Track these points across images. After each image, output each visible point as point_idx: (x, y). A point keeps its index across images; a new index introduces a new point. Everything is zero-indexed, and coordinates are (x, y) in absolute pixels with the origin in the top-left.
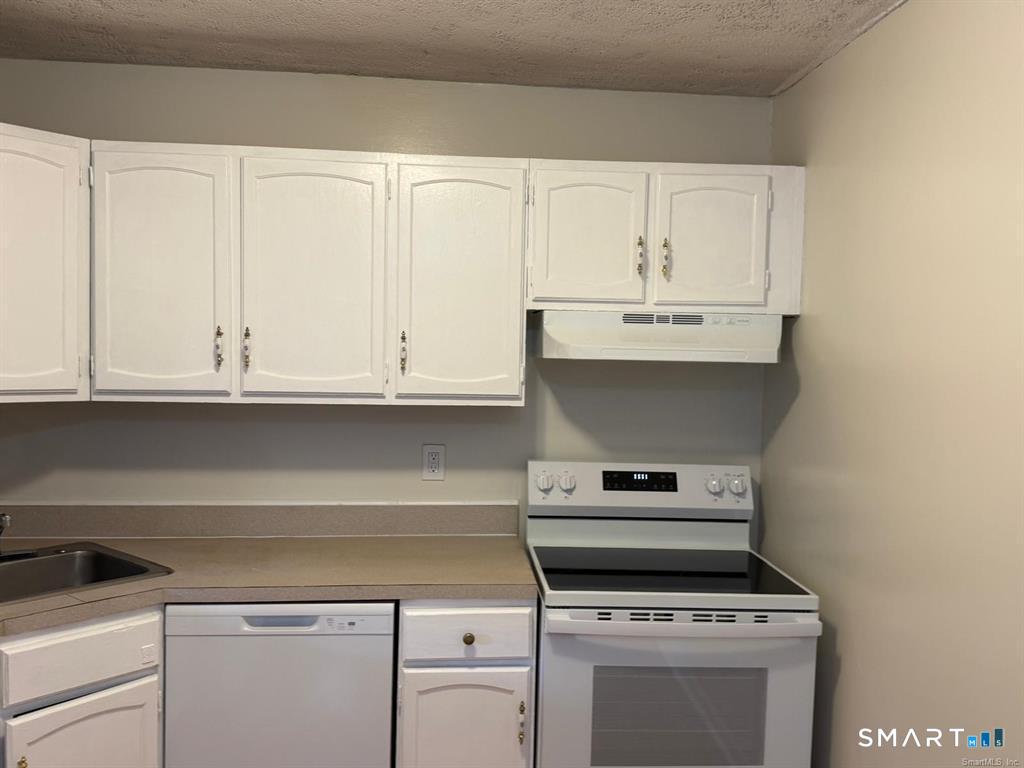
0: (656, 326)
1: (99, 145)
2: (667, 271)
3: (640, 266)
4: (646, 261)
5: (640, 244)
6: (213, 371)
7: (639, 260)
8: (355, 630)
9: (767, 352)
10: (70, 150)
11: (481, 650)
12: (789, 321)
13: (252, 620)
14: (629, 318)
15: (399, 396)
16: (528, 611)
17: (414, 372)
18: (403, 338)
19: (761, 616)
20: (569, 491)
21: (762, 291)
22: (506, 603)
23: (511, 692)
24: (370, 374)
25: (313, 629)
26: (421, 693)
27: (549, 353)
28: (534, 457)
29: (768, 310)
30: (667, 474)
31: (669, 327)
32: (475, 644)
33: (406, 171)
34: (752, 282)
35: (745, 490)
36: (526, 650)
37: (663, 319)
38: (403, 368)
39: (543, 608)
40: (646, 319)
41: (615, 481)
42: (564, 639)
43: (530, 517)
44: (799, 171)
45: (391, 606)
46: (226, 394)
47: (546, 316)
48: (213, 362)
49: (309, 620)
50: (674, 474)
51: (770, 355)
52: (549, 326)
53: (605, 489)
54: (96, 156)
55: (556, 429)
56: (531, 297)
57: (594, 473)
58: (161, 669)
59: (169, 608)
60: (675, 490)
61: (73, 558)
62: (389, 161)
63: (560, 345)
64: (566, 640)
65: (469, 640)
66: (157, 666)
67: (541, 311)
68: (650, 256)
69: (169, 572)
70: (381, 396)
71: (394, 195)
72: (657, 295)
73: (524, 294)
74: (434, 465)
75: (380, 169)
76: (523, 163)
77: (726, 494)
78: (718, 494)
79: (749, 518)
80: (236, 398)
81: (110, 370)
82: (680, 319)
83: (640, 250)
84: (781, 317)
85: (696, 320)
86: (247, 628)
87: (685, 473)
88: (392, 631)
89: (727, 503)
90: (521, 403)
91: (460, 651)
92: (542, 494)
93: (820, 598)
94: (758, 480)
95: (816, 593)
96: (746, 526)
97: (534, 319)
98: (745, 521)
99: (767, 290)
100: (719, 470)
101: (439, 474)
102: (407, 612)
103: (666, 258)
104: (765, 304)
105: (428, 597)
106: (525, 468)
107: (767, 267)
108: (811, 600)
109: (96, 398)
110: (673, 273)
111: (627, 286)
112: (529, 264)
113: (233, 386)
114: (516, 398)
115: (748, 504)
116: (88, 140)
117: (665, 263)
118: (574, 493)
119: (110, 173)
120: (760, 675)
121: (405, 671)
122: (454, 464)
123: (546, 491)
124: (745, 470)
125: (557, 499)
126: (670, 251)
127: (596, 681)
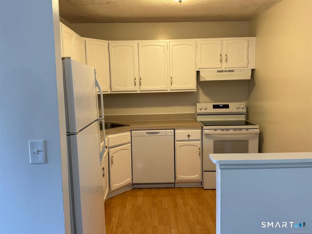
0: (224, 73)
1: (110, 42)
2: (226, 61)
3: (221, 60)
4: (222, 59)
5: (221, 55)
6: (134, 87)
7: (220, 59)
8: (167, 135)
9: (248, 77)
10: (105, 43)
11: (191, 138)
12: (253, 70)
13: (147, 133)
14: (218, 71)
15: (171, 90)
16: (200, 131)
17: (173, 85)
18: (171, 78)
19: (247, 129)
20: (206, 109)
21: (247, 64)
22: (195, 129)
23: (197, 146)
24: (165, 86)
25: (159, 134)
26: (180, 146)
27: (201, 80)
28: (197, 103)
29: (248, 68)
30: (227, 105)
31: (227, 73)
32: (190, 137)
33: (171, 43)
34: (245, 62)
35: (244, 108)
36: (200, 138)
37: (226, 71)
38: (171, 84)
39: (203, 129)
40: (222, 71)
41: (215, 107)
42: (207, 135)
43: (197, 115)
44: (255, 37)
45: (173, 130)
46: (137, 91)
47: (201, 72)
48: (134, 85)
49: (158, 133)
50: (228, 105)
51: (249, 78)
52: (201, 74)
53: (213, 108)
54: (110, 44)
55: (202, 96)
56: (197, 68)
57: (211, 105)
58: (131, 143)
59: (132, 131)
60: (229, 108)
61: (108, 125)
62: (167, 41)
63: (204, 78)
64: (208, 135)
65: (189, 136)
66: (130, 142)
67: (199, 71)
68: (223, 58)
69: (129, 126)
70: (167, 90)
71: (168, 49)
72: (225, 66)
73: (196, 68)
74: (176, 105)
75: (166, 43)
76: (195, 40)
77: (240, 108)
78: (238, 108)
79: (245, 113)
80: (138, 92)
81: (115, 87)
82: (229, 71)
83: (221, 57)
84: (251, 70)
85: (233, 71)
86: (147, 135)
87: (231, 105)
88: (174, 135)
89: (240, 110)
90: (196, 91)
91: (187, 138)
92: (200, 110)
93: (259, 126)
94: (247, 106)
95: (258, 125)
96: (244, 115)
97: (198, 72)
98: (244, 114)
99: (248, 64)
100: (239, 104)
101: (177, 107)
102: (177, 131)
103: (226, 58)
104: (248, 67)
105: (181, 128)
106: (196, 105)
107: (248, 59)
108: (257, 126)
109: (112, 93)
110: (228, 61)
111: (218, 65)
112: (197, 61)
113: (137, 89)
114: (195, 89)
115: (245, 110)
116: (108, 41)
117: (226, 59)
118: (207, 109)
119: (113, 47)
120: (247, 141)
121: (176, 142)
122: (180, 105)
123: (201, 109)
124: (244, 103)
125: (203, 111)
126: (227, 57)
127: (214, 144)
